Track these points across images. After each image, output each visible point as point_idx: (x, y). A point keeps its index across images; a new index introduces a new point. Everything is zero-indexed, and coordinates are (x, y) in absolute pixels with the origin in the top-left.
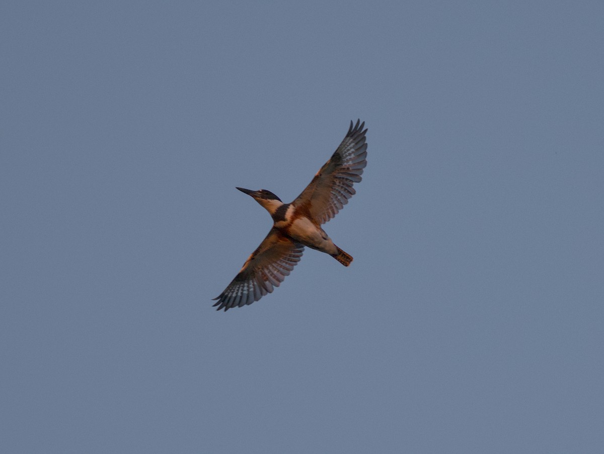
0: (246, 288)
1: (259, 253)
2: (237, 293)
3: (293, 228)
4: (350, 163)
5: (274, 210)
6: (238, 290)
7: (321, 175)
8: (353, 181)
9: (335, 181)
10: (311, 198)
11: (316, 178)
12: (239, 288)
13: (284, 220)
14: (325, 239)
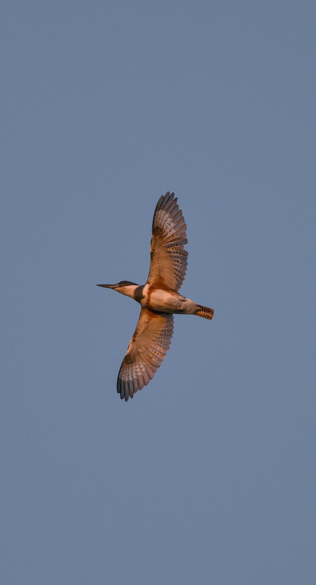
0: (138, 370)
1: (138, 335)
2: (132, 377)
3: (152, 301)
4: (173, 231)
5: (132, 293)
6: (132, 373)
7: (154, 250)
8: (183, 244)
9: (169, 250)
10: (159, 272)
11: (152, 254)
12: (132, 370)
13: (143, 297)
14: (183, 301)
